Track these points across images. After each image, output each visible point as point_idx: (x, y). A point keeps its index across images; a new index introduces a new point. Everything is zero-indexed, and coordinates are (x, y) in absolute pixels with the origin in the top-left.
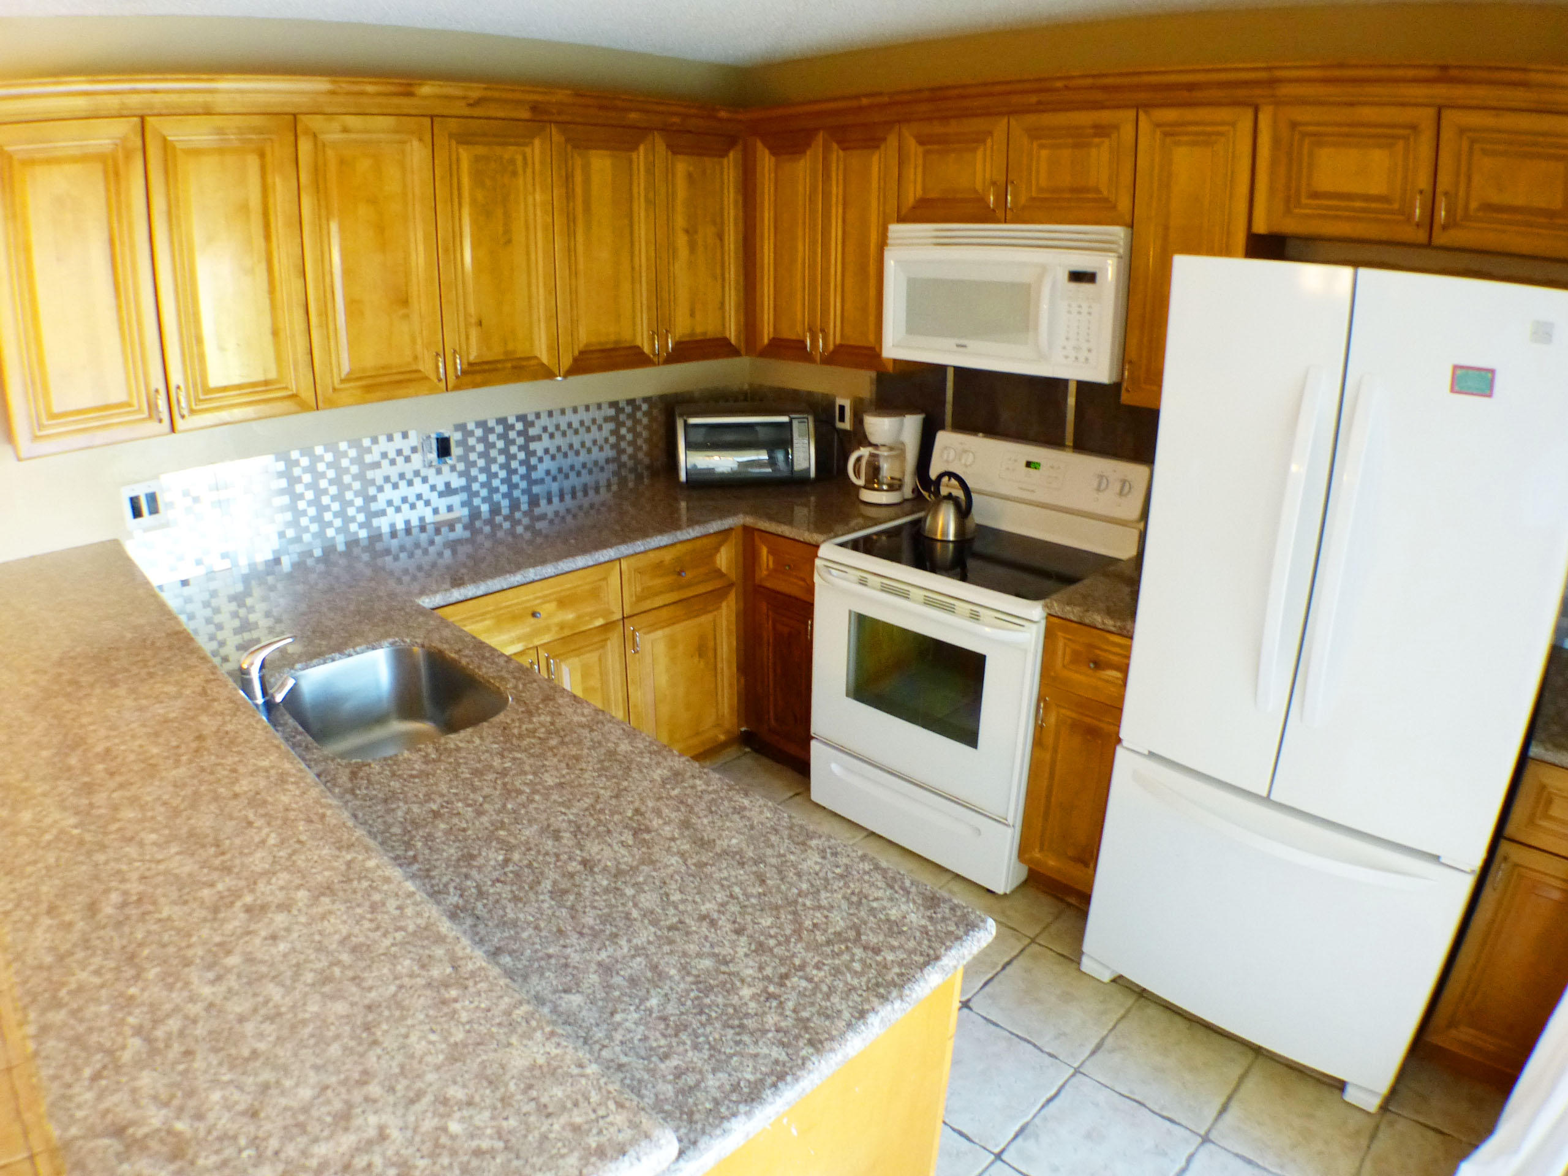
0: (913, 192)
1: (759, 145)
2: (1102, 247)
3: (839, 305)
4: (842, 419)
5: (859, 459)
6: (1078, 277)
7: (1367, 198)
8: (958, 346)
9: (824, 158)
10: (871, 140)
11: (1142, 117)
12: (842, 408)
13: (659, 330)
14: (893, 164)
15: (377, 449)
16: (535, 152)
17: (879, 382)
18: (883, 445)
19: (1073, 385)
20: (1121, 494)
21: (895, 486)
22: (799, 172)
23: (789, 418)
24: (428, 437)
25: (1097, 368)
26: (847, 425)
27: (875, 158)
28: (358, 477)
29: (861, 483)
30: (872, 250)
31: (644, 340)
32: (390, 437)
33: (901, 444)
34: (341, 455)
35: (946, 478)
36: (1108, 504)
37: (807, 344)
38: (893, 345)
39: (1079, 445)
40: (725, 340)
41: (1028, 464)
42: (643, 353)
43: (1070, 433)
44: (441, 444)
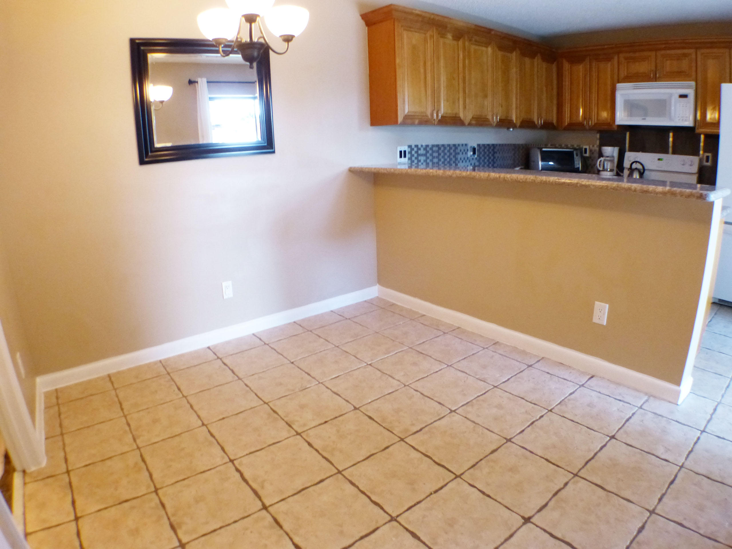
0: (622, 75)
1: (564, 61)
2: (688, 87)
3: (596, 110)
4: (586, 153)
5: (601, 161)
6: (682, 96)
8: (643, 119)
9: (590, 65)
10: (609, 59)
11: (698, 53)
12: (586, 149)
13: (540, 116)
14: (616, 66)
15: (459, 148)
16: (514, 56)
17: (601, 139)
18: (608, 157)
19: (671, 134)
20: (691, 165)
21: (611, 170)
22: (580, 69)
23: (572, 150)
24: (471, 147)
25: (689, 123)
26: (588, 155)
27: (609, 65)
28: (454, 156)
29: (601, 169)
30: (609, 92)
31: (536, 120)
32: (462, 145)
33: (613, 157)
34: (451, 148)
35: (635, 163)
36: (687, 169)
37: (584, 123)
38: (620, 121)
39: (674, 153)
40: (552, 124)
41: (659, 159)
42: (535, 124)
43: (670, 150)
44: (474, 150)
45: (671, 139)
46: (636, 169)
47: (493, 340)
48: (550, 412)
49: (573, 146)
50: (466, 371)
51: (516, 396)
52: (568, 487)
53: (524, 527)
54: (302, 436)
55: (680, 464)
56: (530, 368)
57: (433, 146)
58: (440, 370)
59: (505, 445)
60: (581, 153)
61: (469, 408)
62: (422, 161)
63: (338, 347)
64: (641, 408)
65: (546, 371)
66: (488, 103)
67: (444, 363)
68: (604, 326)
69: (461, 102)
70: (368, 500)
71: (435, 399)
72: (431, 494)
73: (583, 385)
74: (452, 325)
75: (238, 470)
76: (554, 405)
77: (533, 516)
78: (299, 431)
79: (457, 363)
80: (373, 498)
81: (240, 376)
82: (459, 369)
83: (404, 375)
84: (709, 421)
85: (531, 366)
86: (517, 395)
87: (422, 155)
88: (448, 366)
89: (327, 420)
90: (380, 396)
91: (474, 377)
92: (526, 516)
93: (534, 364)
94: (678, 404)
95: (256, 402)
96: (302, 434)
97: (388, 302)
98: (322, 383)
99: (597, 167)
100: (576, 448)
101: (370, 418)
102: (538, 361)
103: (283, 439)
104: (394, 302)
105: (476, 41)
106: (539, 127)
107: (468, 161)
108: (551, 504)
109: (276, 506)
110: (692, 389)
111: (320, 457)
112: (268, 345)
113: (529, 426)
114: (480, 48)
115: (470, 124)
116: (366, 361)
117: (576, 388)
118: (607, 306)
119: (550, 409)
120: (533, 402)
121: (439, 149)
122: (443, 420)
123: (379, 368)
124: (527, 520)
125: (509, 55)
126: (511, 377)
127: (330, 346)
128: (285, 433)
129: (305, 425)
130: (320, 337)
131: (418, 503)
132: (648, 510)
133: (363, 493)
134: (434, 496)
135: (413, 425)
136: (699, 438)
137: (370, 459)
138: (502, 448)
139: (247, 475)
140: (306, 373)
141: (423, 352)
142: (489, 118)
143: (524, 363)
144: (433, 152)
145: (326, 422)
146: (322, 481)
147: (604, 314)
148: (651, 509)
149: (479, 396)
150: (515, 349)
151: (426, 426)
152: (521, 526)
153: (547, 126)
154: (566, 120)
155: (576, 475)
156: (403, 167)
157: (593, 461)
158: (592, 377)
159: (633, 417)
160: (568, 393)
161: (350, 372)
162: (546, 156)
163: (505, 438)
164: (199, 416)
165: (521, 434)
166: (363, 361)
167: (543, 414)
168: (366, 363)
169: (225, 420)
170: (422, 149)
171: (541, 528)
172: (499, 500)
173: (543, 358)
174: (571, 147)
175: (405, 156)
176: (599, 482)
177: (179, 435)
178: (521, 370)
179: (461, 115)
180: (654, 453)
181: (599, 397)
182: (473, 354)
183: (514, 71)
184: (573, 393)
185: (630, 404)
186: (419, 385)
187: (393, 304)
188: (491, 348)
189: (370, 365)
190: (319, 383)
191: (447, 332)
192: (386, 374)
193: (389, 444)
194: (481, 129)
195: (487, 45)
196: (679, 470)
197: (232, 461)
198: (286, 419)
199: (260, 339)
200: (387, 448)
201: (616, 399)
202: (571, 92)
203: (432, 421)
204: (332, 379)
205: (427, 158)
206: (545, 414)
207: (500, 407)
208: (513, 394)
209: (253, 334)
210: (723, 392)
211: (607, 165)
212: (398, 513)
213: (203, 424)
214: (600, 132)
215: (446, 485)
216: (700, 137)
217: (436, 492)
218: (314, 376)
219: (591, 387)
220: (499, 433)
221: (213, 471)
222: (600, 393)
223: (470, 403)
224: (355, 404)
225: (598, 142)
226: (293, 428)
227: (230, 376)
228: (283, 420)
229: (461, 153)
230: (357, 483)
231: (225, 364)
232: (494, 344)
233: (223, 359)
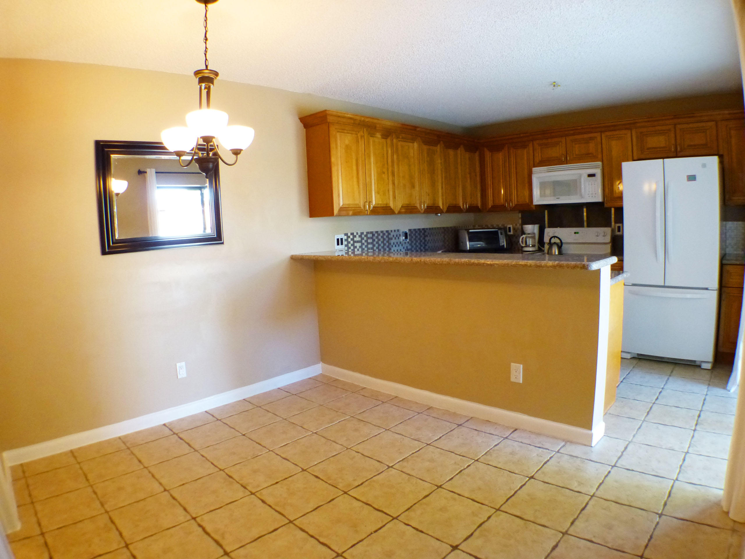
0: (537, 160)
1: (485, 149)
2: (596, 167)
3: (516, 192)
4: (510, 231)
5: (523, 238)
6: (590, 175)
7: (661, 148)
8: (557, 198)
9: (508, 152)
10: (524, 146)
11: (603, 135)
12: (510, 228)
13: (464, 202)
14: (531, 152)
15: (392, 234)
16: (438, 148)
17: (522, 218)
18: (529, 234)
19: (585, 210)
20: (604, 236)
21: (533, 246)
22: (500, 156)
23: (497, 230)
24: (403, 232)
25: (598, 198)
26: (512, 233)
27: (525, 151)
28: (388, 242)
29: (524, 245)
30: (526, 176)
31: (462, 204)
32: (395, 231)
33: (534, 234)
34: (384, 234)
35: (553, 238)
36: (601, 239)
37: (506, 205)
38: (537, 201)
39: (588, 226)
40: (477, 207)
41: (575, 233)
42: (461, 208)
43: (585, 224)
44: (406, 235)
45: (585, 214)
46: (555, 243)
47: (427, 405)
48: (477, 462)
49: (498, 225)
50: (402, 433)
51: (446, 451)
52: (490, 520)
53: (452, 553)
54: (256, 495)
55: (592, 494)
56: (460, 427)
57: (368, 233)
58: (379, 434)
59: (436, 491)
60: (506, 232)
61: (405, 464)
62: (358, 247)
63: (285, 419)
64: (558, 452)
65: (474, 429)
66: (416, 192)
67: (382, 428)
68: (521, 383)
69: (391, 193)
70: (317, 542)
71: (375, 458)
72: (372, 533)
73: (506, 438)
74: (390, 394)
75: (200, 526)
76: (480, 456)
77: (460, 544)
78: (254, 491)
79: (395, 427)
80: (322, 540)
81: (197, 447)
82: (396, 432)
83: (347, 440)
84: (620, 458)
85: (461, 425)
86: (448, 450)
87: (358, 242)
88: (386, 430)
89: (278, 481)
90: (325, 459)
91: (409, 438)
92: (454, 545)
93: (464, 423)
94: (592, 446)
95: (213, 470)
96: (256, 494)
97: (331, 378)
98: (272, 451)
99: (520, 244)
100: (498, 489)
101: (317, 477)
102: (468, 421)
103: (239, 498)
104: (337, 378)
105: (402, 138)
106: (464, 211)
107: (400, 245)
108: (476, 534)
109: (236, 552)
110: (605, 432)
111: (273, 511)
112: (220, 420)
113: (457, 474)
114: (407, 144)
115: (400, 213)
116: (311, 430)
117: (501, 440)
118: (522, 365)
119: (476, 459)
120: (461, 455)
121: (373, 235)
122: (381, 474)
123: (324, 435)
124: (455, 548)
125: (434, 148)
126: (443, 436)
127: (279, 419)
128: (241, 493)
129: (258, 486)
130: (268, 411)
131: (361, 541)
132: (561, 532)
133: (312, 536)
134: (374, 535)
135: (355, 480)
136: (609, 472)
137: (318, 509)
138: (433, 493)
139: (209, 529)
140: (257, 443)
141: (363, 420)
142: (417, 206)
143: (455, 423)
144: (368, 238)
145: (277, 483)
146: (275, 530)
147: (519, 373)
148: (564, 531)
149: (413, 453)
150: (447, 412)
151: (367, 480)
152: (450, 553)
153: (473, 209)
154: (490, 204)
155: (498, 510)
156: (340, 254)
157: (513, 497)
158: (516, 430)
159: (550, 460)
160: (493, 445)
161: (297, 440)
162: (473, 237)
163: (436, 486)
164: (161, 484)
165: (450, 481)
166: (309, 431)
167: (470, 464)
168: (311, 432)
169: (185, 486)
170: (357, 236)
171: (467, 553)
172: (430, 534)
173: (472, 418)
174: (497, 227)
175: (342, 244)
176: (518, 514)
177: (144, 499)
178: (452, 429)
179: (392, 205)
180: (569, 487)
181: (521, 447)
182: (409, 419)
183: (439, 162)
184: (498, 444)
185: (549, 450)
186: (360, 448)
187: (337, 380)
188: (425, 413)
189: (316, 433)
190: (270, 451)
191: (386, 401)
192: (331, 440)
193: (334, 497)
194: (411, 215)
195: (413, 140)
196: (590, 499)
197: (194, 519)
198: (241, 482)
199: (213, 416)
200: (333, 500)
201: (536, 447)
202: (493, 178)
203: (372, 476)
204: (280, 447)
205: (363, 244)
206: (471, 464)
207: (432, 460)
208: (443, 450)
209: (206, 412)
210: (635, 432)
211: (529, 240)
212: (343, 550)
213: (165, 490)
214: (522, 212)
215: (384, 526)
216: (611, 210)
217: (376, 531)
218: (264, 445)
219: (515, 438)
220: (431, 482)
221: (177, 528)
222: (521, 442)
223: (406, 459)
224: (302, 467)
225: (520, 221)
226: (247, 489)
227: (187, 449)
228: (239, 483)
229: (393, 239)
230: (307, 530)
231: (181, 439)
232: (428, 409)
233: (179, 434)
